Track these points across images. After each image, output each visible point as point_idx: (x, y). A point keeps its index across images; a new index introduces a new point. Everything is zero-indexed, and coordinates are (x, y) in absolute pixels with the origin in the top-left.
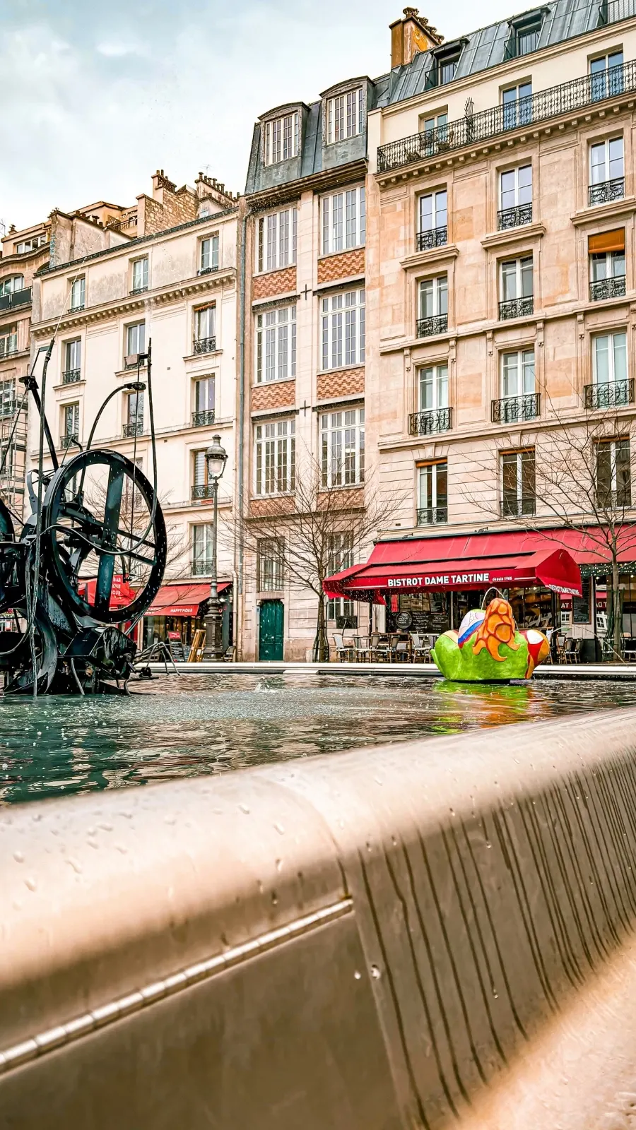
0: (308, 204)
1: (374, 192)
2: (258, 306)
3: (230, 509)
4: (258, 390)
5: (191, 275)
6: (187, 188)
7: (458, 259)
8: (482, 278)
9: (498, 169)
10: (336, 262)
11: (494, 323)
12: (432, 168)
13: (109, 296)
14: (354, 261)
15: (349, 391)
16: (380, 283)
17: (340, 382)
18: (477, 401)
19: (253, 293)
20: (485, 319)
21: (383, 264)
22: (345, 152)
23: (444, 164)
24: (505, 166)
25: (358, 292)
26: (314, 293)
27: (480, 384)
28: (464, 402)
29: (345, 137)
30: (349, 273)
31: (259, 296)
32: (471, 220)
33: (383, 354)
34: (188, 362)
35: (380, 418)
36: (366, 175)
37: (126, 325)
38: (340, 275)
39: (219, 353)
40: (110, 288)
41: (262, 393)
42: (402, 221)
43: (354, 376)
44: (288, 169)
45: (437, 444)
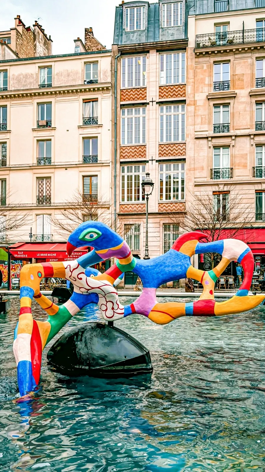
0: (153, 57)
1: (191, 57)
2: (124, 105)
3: (108, 208)
4: (124, 148)
5: (81, 82)
6: (31, 28)
7: (236, 98)
8: (248, 109)
9: (256, 58)
10: (169, 89)
11: (253, 131)
12: (225, 51)
13: (25, 86)
14: (179, 90)
15: (177, 154)
16: (195, 103)
17: (172, 149)
18: (245, 166)
19: (121, 98)
20: (249, 129)
21: (196, 95)
22: (173, 33)
23: (231, 50)
24: (259, 57)
25: (180, 106)
26: (157, 103)
27: (246, 159)
28: (239, 166)
29: (172, 25)
30: (177, 96)
31: (124, 100)
32: (243, 80)
33: (196, 138)
34: (81, 129)
35: (194, 169)
36: (187, 47)
37: (38, 103)
38: (172, 96)
39: (101, 126)
40: (25, 81)
41: (126, 150)
42: (207, 74)
43: (179, 147)
44: (140, 35)
45: (225, 184)
